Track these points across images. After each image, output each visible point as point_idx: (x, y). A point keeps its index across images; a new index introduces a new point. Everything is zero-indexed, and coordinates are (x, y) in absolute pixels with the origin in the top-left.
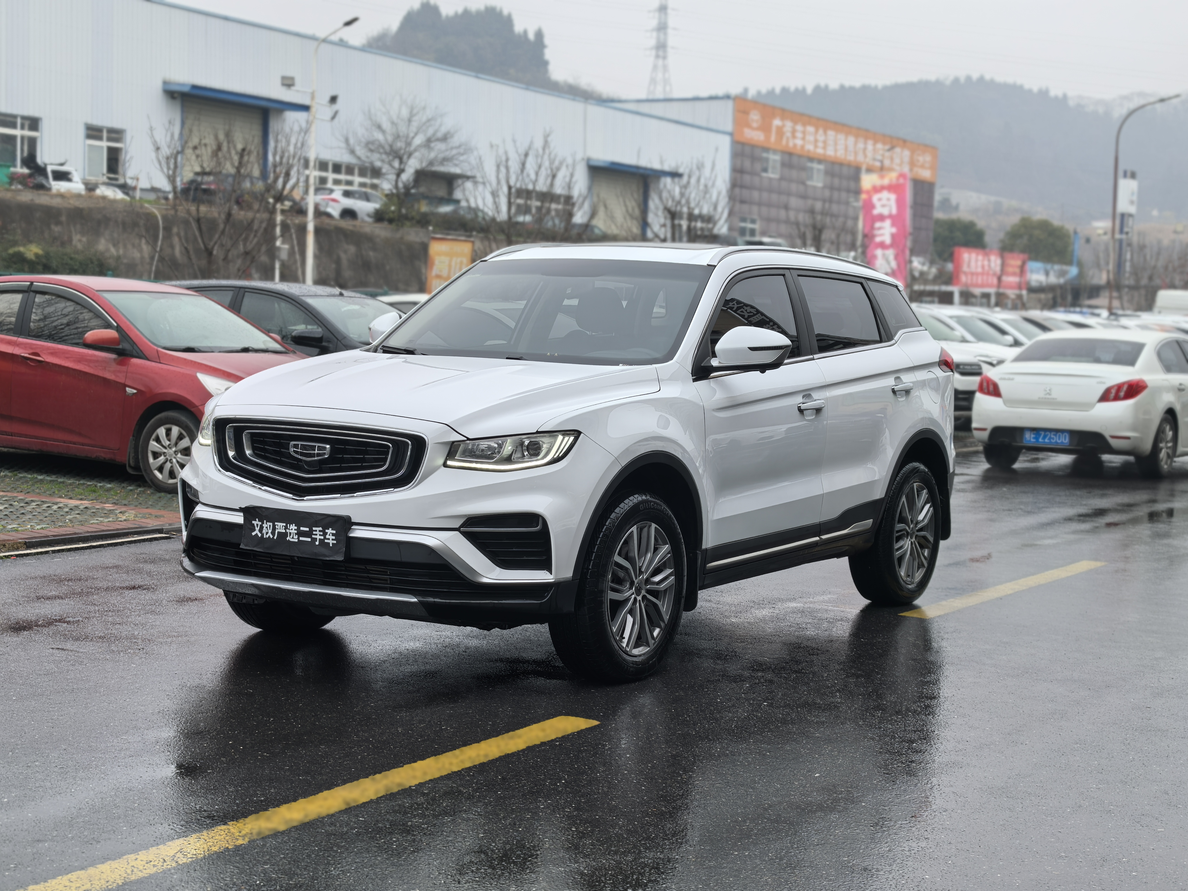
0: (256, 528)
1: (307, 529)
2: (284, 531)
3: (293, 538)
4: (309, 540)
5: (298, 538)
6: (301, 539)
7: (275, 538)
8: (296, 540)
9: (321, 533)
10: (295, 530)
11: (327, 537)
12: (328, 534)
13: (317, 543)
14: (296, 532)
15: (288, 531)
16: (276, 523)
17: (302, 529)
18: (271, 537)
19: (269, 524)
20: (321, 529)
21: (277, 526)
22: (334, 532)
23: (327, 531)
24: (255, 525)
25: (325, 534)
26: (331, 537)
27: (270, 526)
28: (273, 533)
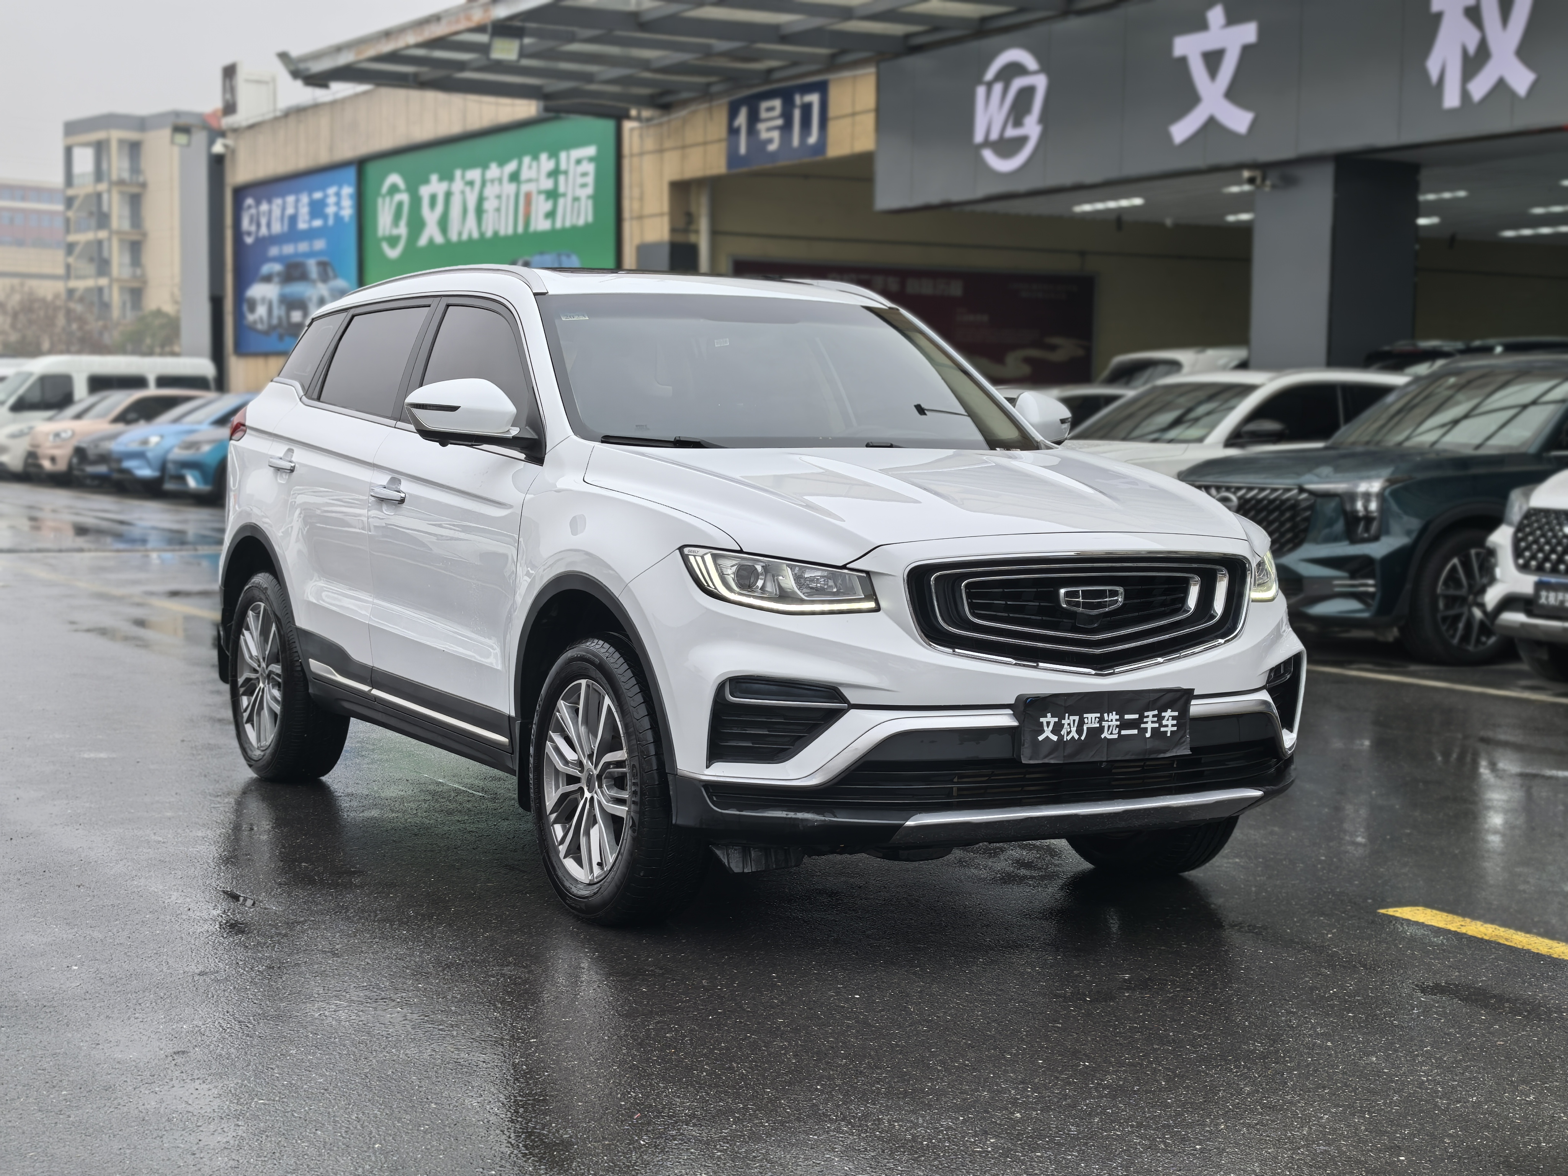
0: (1045, 728)
1: (1136, 716)
2: (1098, 725)
3: (1111, 733)
4: (1135, 732)
5: (1119, 733)
6: (1123, 732)
7: (1083, 738)
8: (1116, 736)
9: (1156, 719)
10: (1117, 720)
11: (1164, 722)
12: (1166, 718)
13: (1148, 735)
14: (1118, 723)
15: (1104, 723)
16: (1085, 715)
17: (1127, 717)
18: (1076, 737)
19: (1072, 718)
20: (1156, 712)
21: (1086, 720)
22: (1176, 714)
23: (1163, 714)
24: (1045, 724)
25: (1160, 718)
26: (1171, 722)
27: (1074, 721)
28: (1079, 731)
